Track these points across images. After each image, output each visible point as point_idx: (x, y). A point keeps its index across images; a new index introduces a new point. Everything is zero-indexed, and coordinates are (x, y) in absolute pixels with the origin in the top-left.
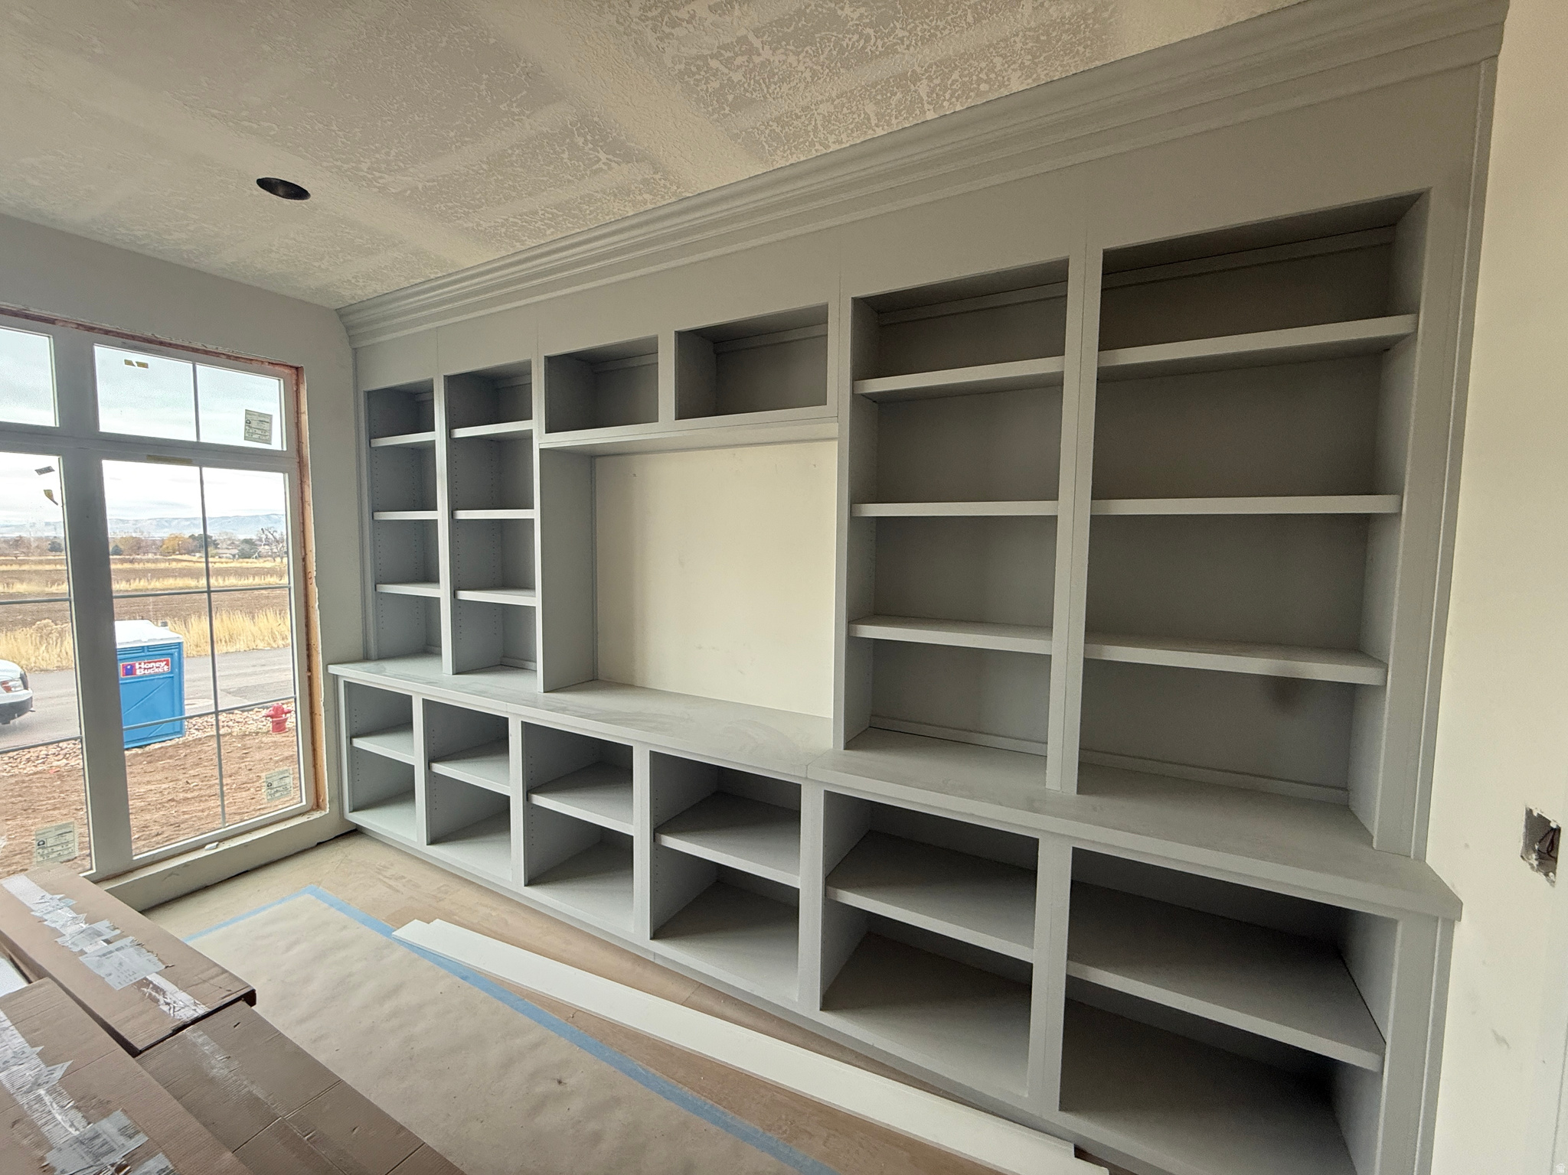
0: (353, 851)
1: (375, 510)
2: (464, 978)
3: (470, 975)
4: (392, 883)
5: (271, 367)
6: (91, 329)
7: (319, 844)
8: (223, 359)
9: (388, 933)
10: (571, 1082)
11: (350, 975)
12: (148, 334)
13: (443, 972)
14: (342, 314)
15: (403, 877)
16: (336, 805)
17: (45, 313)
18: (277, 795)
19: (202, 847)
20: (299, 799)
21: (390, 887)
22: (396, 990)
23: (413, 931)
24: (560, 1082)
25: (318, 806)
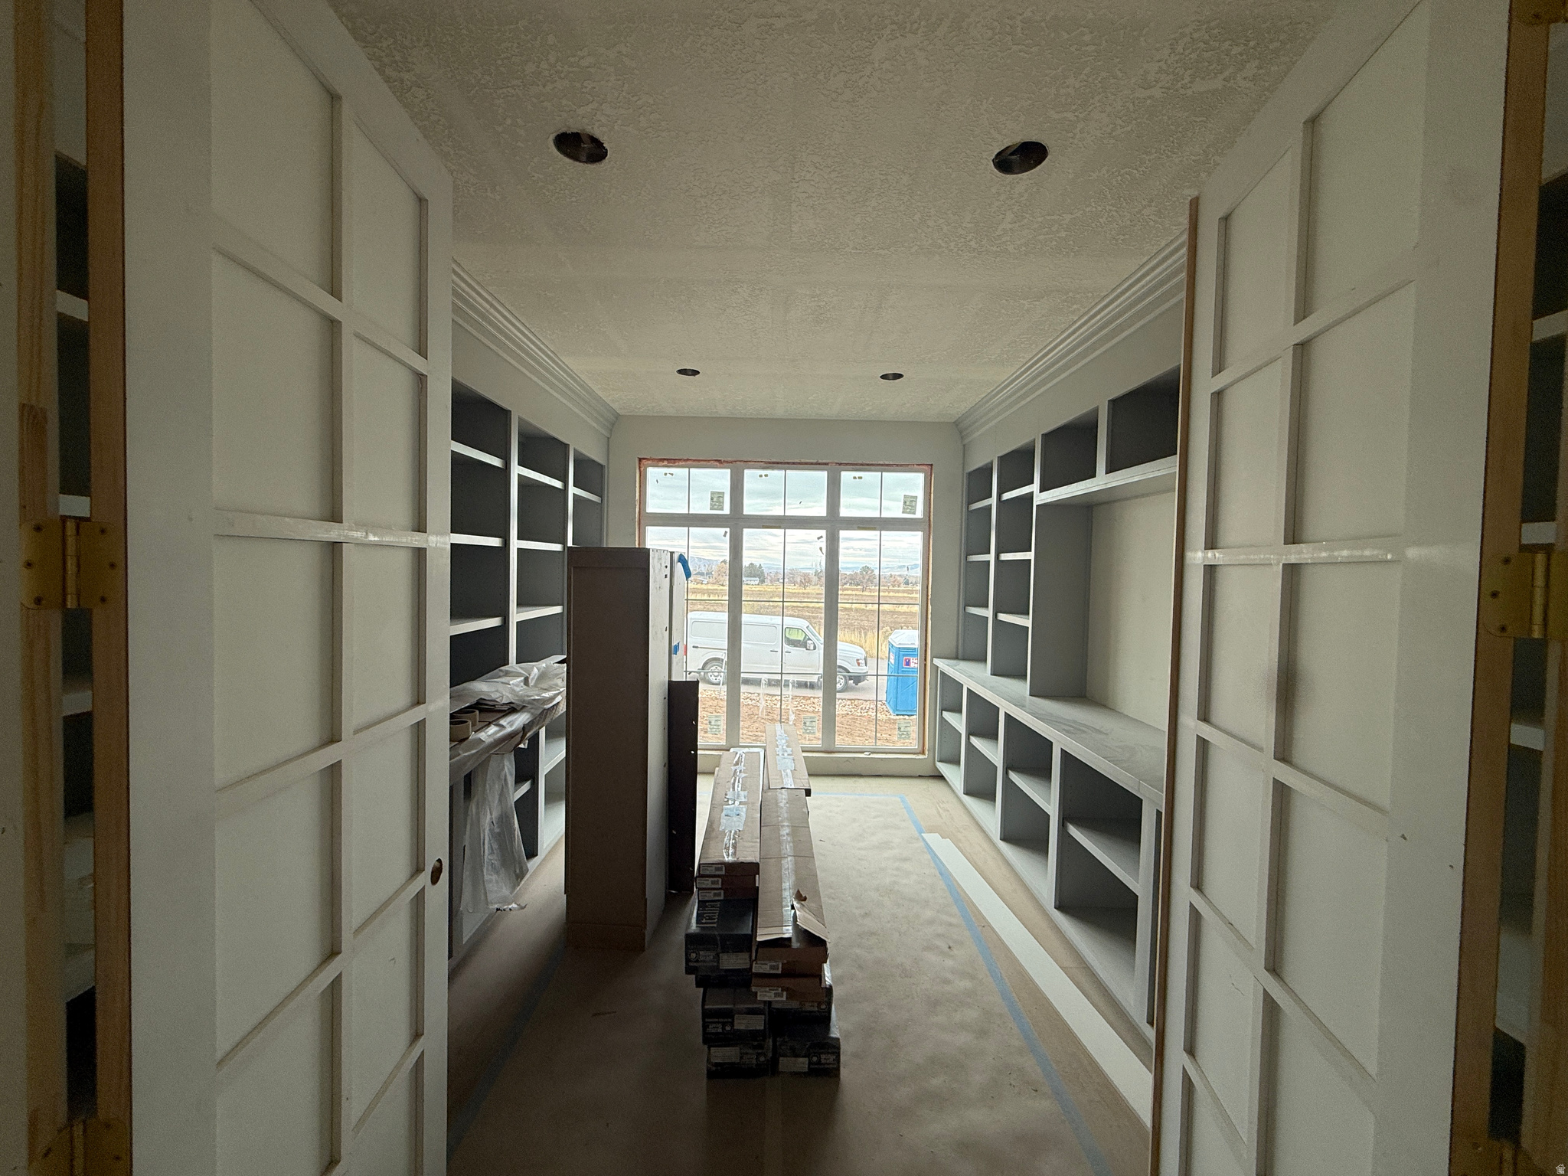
0: (934, 786)
1: (968, 554)
2: (941, 874)
3: (944, 874)
4: (941, 811)
5: (918, 467)
6: (840, 464)
7: (920, 776)
8: (895, 467)
9: (920, 833)
10: (955, 952)
11: (892, 842)
12: (860, 462)
13: (933, 865)
14: (956, 424)
15: (948, 811)
16: (932, 755)
17: (824, 461)
18: (903, 736)
19: (863, 752)
20: (914, 745)
21: (939, 813)
22: (906, 860)
23: (932, 839)
24: (950, 947)
25: (923, 753)
